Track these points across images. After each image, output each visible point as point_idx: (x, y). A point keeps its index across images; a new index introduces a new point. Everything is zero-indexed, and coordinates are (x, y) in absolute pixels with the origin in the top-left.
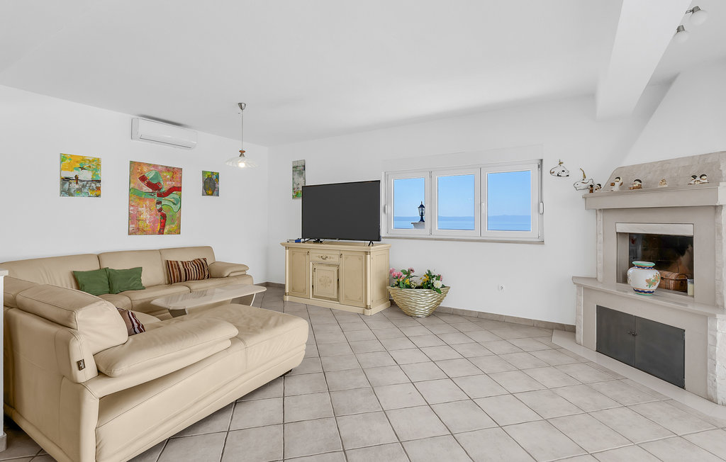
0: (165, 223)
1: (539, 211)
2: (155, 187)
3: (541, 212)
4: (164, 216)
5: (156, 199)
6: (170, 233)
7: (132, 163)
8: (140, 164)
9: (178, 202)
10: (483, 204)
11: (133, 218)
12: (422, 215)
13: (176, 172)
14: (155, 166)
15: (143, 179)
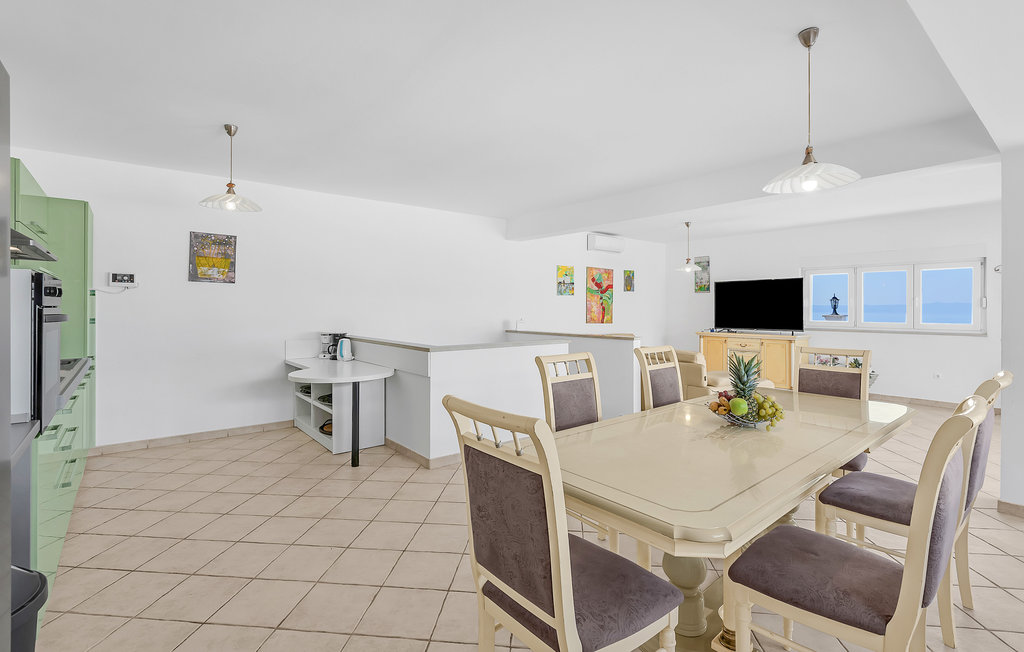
0: (604, 314)
1: (981, 305)
2: (599, 285)
3: (984, 306)
4: (604, 309)
5: (600, 295)
6: (607, 322)
7: (587, 268)
8: (591, 268)
9: (611, 298)
10: (917, 299)
11: (588, 310)
12: (835, 308)
13: (609, 272)
14: (599, 269)
15: (593, 280)
